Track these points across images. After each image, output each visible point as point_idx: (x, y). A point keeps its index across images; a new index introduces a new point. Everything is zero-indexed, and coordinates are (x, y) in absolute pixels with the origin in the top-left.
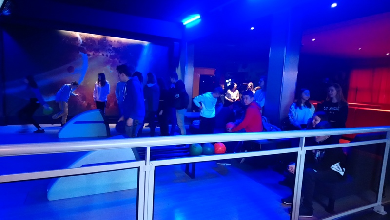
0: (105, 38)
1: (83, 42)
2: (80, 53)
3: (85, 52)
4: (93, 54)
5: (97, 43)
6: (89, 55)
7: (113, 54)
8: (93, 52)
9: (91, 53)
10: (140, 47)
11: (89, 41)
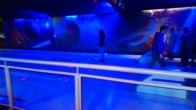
0: (166, 10)
1: (154, 14)
2: (152, 20)
3: (154, 20)
4: (159, 20)
6: (156, 21)
7: (170, 18)
8: (158, 19)
9: (157, 20)
11: (157, 13)
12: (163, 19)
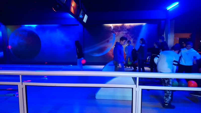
0: (123, 25)
2: (112, 34)
3: (114, 33)
5: (119, 28)
6: (116, 34)
7: (126, 32)
8: (118, 32)
10: (141, 26)
11: (116, 27)
12: (121, 33)
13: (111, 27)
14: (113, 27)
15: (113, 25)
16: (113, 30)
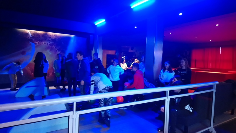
0: (46, 33)
2: (30, 43)
3: (33, 42)
5: (41, 36)
7: (51, 43)
9: (37, 43)
10: (69, 38)
11: (36, 35)
12: (44, 43)
13: (28, 34)
14: (31, 34)
15: (30, 32)
16: (31, 37)
